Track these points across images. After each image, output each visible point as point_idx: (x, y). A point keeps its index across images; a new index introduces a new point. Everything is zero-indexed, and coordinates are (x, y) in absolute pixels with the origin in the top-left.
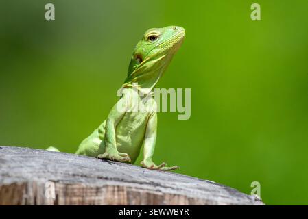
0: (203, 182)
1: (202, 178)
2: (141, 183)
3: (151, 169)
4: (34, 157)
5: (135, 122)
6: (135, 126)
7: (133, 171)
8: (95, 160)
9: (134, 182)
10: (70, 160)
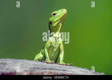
0: (83, 69)
1: (82, 68)
2: (59, 70)
3: (63, 65)
4: (18, 62)
5: (55, 48)
6: (55, 50)
7: (56, 66)
8: (42, 62)
9: (56, 70)
10: (32, 63)
